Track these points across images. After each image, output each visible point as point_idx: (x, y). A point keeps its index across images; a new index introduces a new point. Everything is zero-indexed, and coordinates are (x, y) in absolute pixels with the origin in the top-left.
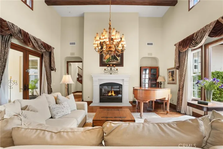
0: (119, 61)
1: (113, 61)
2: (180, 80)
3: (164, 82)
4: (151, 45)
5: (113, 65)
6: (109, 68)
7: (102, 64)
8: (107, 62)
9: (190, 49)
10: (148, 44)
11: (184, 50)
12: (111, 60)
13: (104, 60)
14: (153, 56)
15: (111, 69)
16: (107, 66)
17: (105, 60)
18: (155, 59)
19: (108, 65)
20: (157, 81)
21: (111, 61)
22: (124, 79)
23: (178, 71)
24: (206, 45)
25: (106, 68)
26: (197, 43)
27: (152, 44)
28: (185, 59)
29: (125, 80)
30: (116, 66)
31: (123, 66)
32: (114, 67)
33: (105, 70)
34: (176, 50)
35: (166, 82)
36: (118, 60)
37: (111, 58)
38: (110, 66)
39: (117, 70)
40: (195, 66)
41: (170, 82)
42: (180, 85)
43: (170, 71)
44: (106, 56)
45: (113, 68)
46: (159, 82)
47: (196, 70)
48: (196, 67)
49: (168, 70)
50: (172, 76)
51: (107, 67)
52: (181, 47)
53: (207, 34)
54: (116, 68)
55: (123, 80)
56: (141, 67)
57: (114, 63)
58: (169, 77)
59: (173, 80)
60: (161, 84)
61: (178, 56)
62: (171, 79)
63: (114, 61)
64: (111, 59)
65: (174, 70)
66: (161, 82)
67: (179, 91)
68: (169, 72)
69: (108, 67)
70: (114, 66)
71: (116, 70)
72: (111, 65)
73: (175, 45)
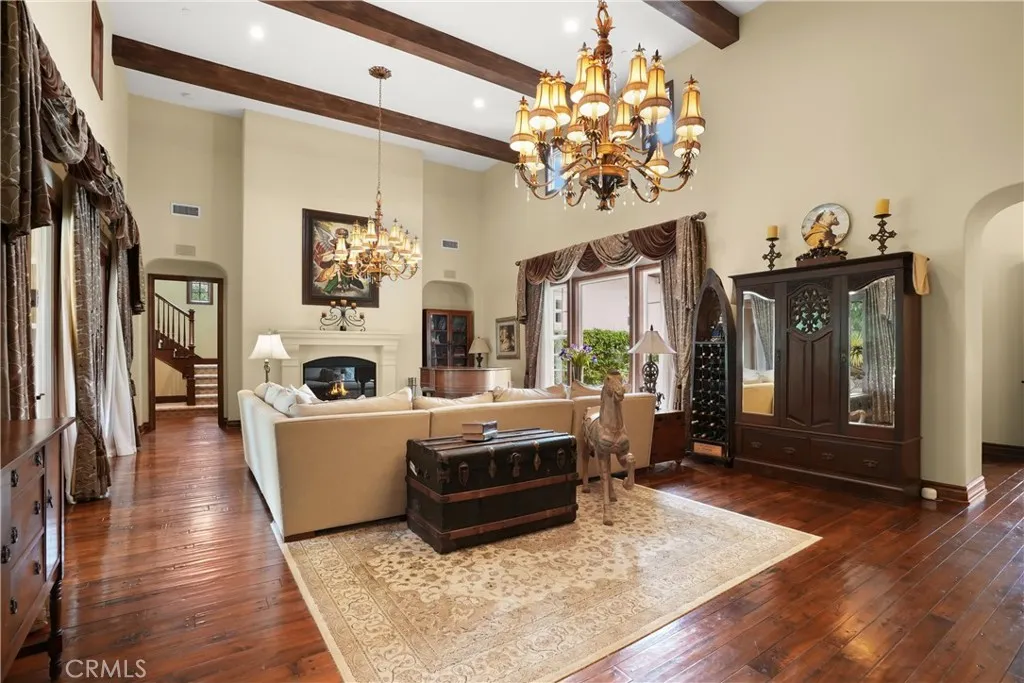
0: (366, 289)
1: (348, 290)
2: (529, 350)
3: (487, 354)
4: (451, 246)
5: (350, 301)
6: (337, 311)
7: (311, 296)
8: (329, 292)
9: (548, 282)
10: (446, 244)
11: (538, 283)
12: (339, 286)
13: (316, 283)
14: (457, 280)
15: (343, 314)
16: (329, 304)
17: (321, 285)
18: (462, 289)
19: (334, 303)
20: (471, 352)
21: (340, 290)
22: (382, 346)
23: (522, 327)
24: (575, 280)
25: (326, 309)
26: (561, 276)
27: (454, 245)
28: (538, 302)
29: (385, 348)
30: (358, 306)
31: (377, 306)
32: (353, 308)
33: (324, 316)
34: (519, 277)
35: (494, 355)
36: (362, 288)
37: (340, 280)
38: (341, 305)
39: (362, 317)
40: (557, 315)
41: (503, 354)
42: (528, 360)
43: (502, 324)
44: (323, 273)
45: (349, 311)
46: (473, 355)
47: (559, 324)
48: (558, 318)
49: (498, 321)
50: (509, 337)
51: (329, 307)
52: (532, 273)
53: (576, 263)
54: (360, 310)
55: (378, 349)
56: (425, 312)
57: (352, 294)
58: (502, 341)
59: (512, 348)
60: (480, 359)
61: (524, 292)
62: (506, 345)
63: (350, 289)
64: (342, 283)
65: (514, 323)
66: (480, 354)
67: (527, 373)
68: (502, 328)
69: (333, 307)
70: (354, 304)
71: (358, 318)
72: (345, 302)
73: (518, 264)
